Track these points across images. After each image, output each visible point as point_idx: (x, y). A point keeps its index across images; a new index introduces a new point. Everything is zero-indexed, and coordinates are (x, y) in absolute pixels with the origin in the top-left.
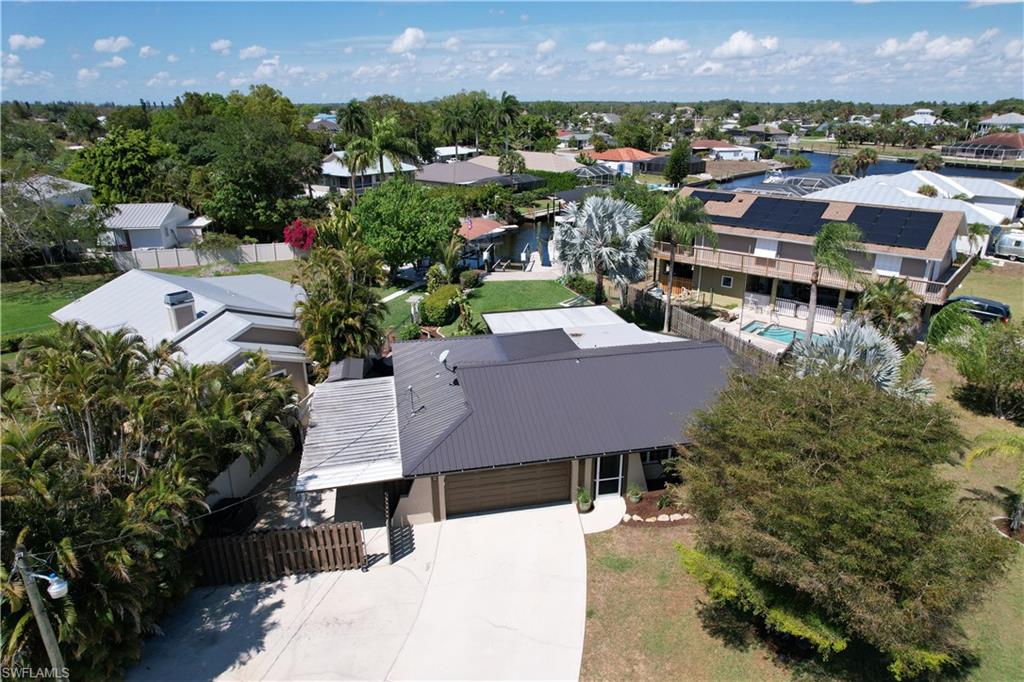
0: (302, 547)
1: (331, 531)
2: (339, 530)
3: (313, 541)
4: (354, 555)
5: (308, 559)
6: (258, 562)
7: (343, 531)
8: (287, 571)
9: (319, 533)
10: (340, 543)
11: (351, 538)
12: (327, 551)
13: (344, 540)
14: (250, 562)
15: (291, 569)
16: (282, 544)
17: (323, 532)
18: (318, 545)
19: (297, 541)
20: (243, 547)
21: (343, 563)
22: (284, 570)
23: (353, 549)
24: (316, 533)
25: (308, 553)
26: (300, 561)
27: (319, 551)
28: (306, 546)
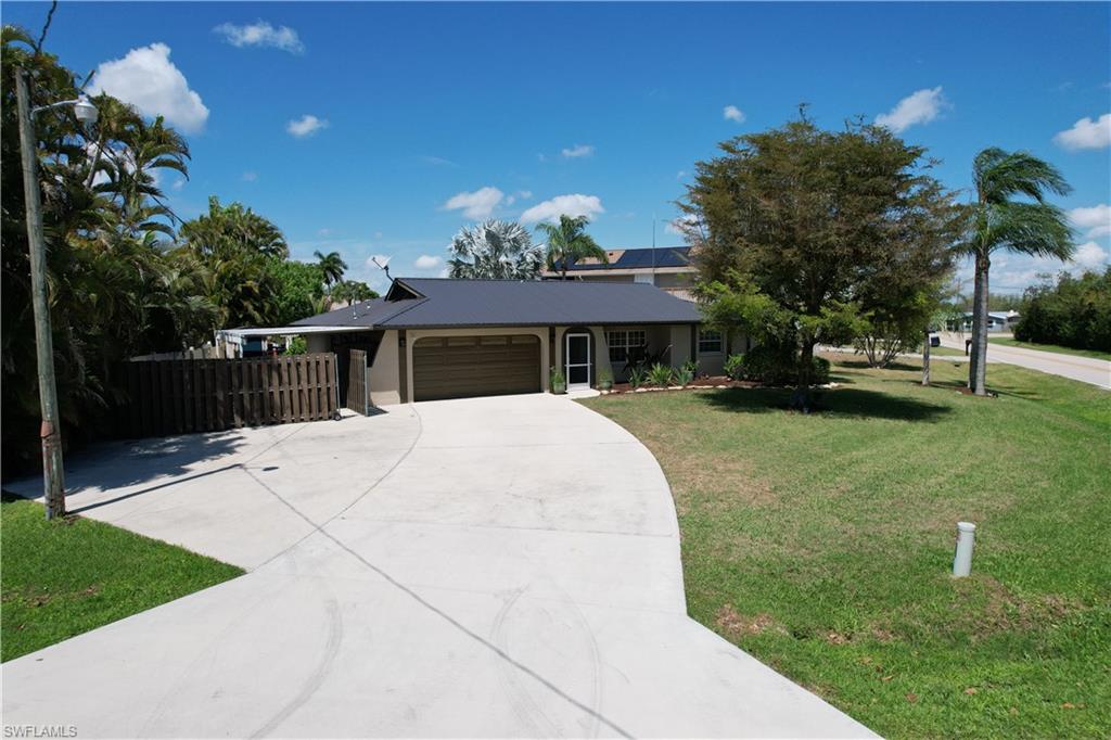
0: (261, 386)
1: (299, 364)
2: (308, 364)
3: (275, 375)
4: (324, 399)
5: (267, 404)
6: (204, 400)
7: (313, 365)
8: (238, 420)
9: (284, 366)
10: (309, 382)
11: (323, 375)
12: (291, 392)
13: (313, 378)
14: (193, 399)
15: (243, 419)
16: (236, 381)
17: (289, 365)
18: (280, 383)
19: (255, 375)
20: (187, 376)
21: (311, 411)
22: (233, 420)
23: (324, 390)
24: (280, 365)
25: (267, 395)
26: (256, 405)
27: (281, 393)
28: (266, 386)
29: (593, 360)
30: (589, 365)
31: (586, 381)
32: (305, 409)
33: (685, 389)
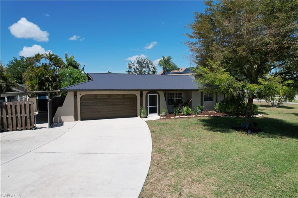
3: (4, 111)
4: (28, 120)
7: (23, 106)
9: (9, 107)
10: (21, 113)
11: (28, 110)
12: (12, 118)
13: (23, 112)
18: (7, 114)
21: (22, 126)
23: (28, 117)
24: (6, 106)
27: (7, 118)
29: (159, 104)
30: (157, 106)
31: (156, 113)
32: (19, 125)
33: (196, 117)
